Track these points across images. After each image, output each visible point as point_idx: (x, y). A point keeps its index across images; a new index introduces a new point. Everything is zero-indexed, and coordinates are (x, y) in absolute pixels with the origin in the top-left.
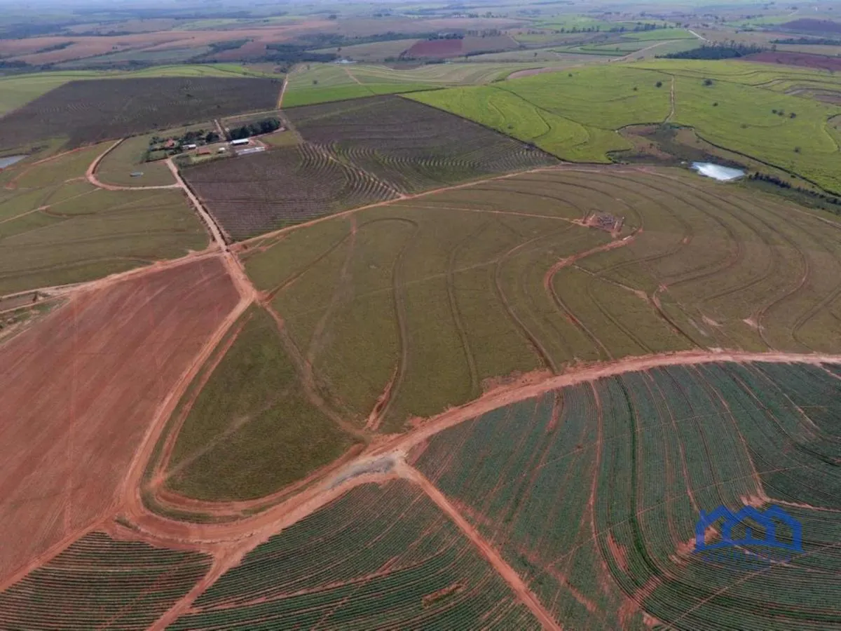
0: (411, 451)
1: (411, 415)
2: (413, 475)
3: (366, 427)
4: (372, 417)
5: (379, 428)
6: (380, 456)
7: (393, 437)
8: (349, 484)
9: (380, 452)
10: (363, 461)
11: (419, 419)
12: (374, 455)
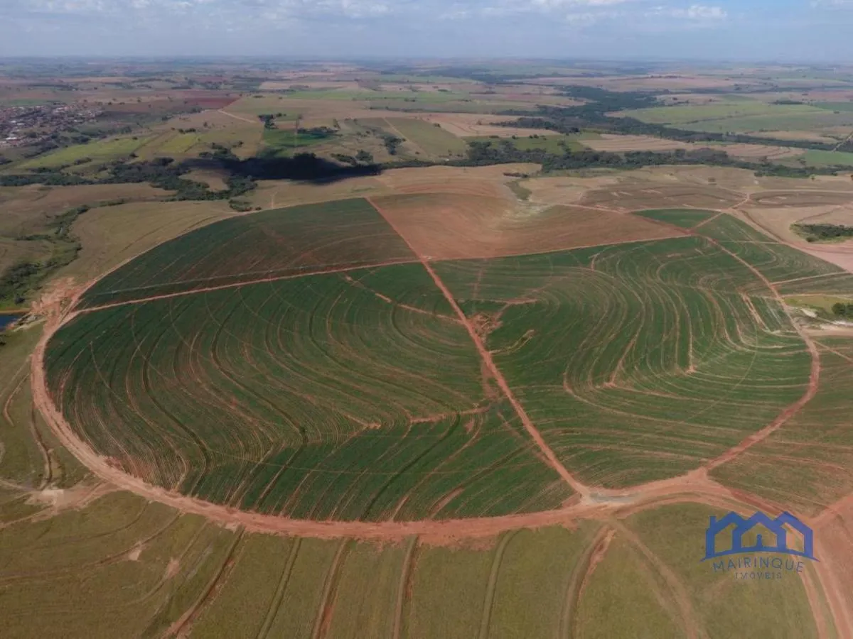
0: (576, 502)
1: (572, 532)
2: (578, 486)
3: (614, 531)
4: (608, 540)
5: (601, 527)
6: (602, 504)
7: (590, 517)
8: (625, 493)
9: (600, 507)
10: (616, 504)
11: (565, 526)
12: (606, 506)
